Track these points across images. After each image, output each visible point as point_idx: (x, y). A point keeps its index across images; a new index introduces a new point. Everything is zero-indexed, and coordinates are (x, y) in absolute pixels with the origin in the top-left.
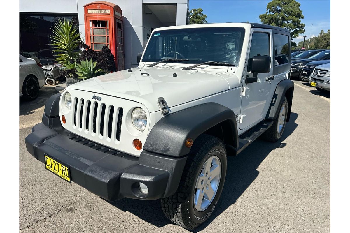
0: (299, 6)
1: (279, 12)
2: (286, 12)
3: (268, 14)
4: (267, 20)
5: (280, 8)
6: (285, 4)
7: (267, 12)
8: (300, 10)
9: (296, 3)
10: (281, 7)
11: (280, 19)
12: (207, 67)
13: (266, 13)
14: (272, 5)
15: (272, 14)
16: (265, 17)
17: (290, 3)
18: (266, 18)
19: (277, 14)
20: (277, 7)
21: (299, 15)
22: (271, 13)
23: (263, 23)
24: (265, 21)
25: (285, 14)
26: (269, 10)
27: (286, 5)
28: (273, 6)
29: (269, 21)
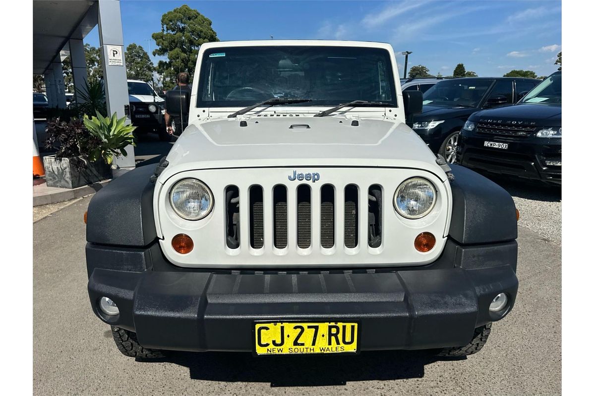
0: (210, 24)
1: (182, 30)
2: (194, 31)
3: (165, 33)
4: (166, 43)
5: (183, 25)
6: (189, 19)
7: (164, 30)
8: (213, 31)
9: (206, 20)
10: (185, 23)
11: (186, 43)
12: (350, 109)
13: (161, 31)
14: (169, 19)
15: (172, 33)
16: (162, 37)
17: (196, 18)
18: (163, 40)
19: (181, 34)
20: (179, 23)
21: (213, 38)
22: (170, 32)
23: (160, 47)
24: (163, 44)
25: (193, 35)
26: (165, 26)
27: (191, 21)
28: (171, 21)
29: (170, 44)
